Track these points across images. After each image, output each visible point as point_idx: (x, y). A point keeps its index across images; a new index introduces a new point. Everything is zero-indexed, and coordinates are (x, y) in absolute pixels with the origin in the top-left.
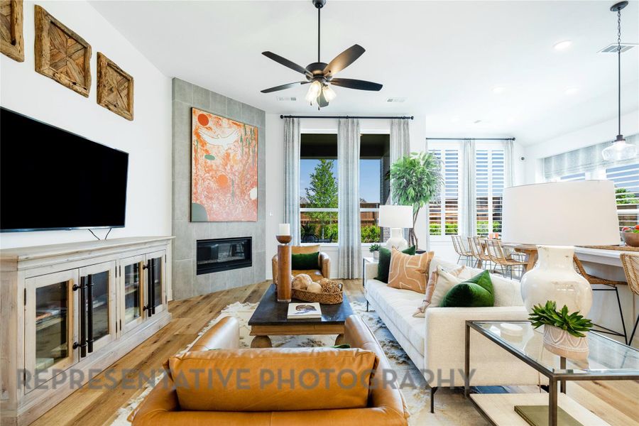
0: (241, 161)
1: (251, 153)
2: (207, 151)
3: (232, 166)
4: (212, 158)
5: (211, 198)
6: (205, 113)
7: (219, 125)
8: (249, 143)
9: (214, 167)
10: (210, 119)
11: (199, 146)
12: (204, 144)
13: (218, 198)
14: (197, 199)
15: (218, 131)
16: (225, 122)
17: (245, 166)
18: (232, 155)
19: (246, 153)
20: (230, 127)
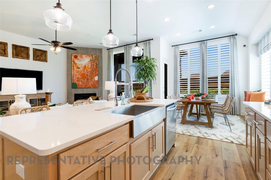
0: (91, 68)
1: (95, 65)
2: (77, 66)
3: (87, 70)
4: (79, 68)
5: (79, 81)
6: (76, 55)
7: (81, 57)
8: (94, 61)
9: (80, 71)
10: (78, 56)
11: (74, 65)
12: (76, 64)
13: (81, 81)
14: (74, 81)
15: (81, 59)
16: (84, 56)
17: (92, 69)
18: (87, 66)
19: (93, 65)
20: (86, 57)
